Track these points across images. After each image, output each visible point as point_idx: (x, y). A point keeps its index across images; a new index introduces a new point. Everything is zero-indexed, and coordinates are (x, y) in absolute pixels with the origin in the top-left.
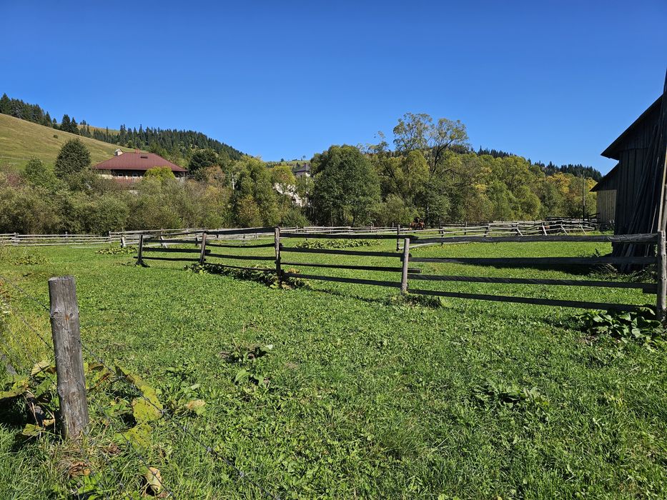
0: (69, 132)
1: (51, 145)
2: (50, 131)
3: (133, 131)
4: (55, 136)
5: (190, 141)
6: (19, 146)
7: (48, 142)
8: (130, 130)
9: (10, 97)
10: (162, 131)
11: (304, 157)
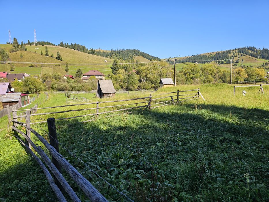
0: (93, 54)
1: (87, 60)
2: (87, 55)
3: (115, 51)
4: (88, 57)
5: (134, 53)
6: (77, 61)
7: (86, 59)
8: (114, 50)
9: (77, 44)
10: (125, 50)
11: (179, 56)
